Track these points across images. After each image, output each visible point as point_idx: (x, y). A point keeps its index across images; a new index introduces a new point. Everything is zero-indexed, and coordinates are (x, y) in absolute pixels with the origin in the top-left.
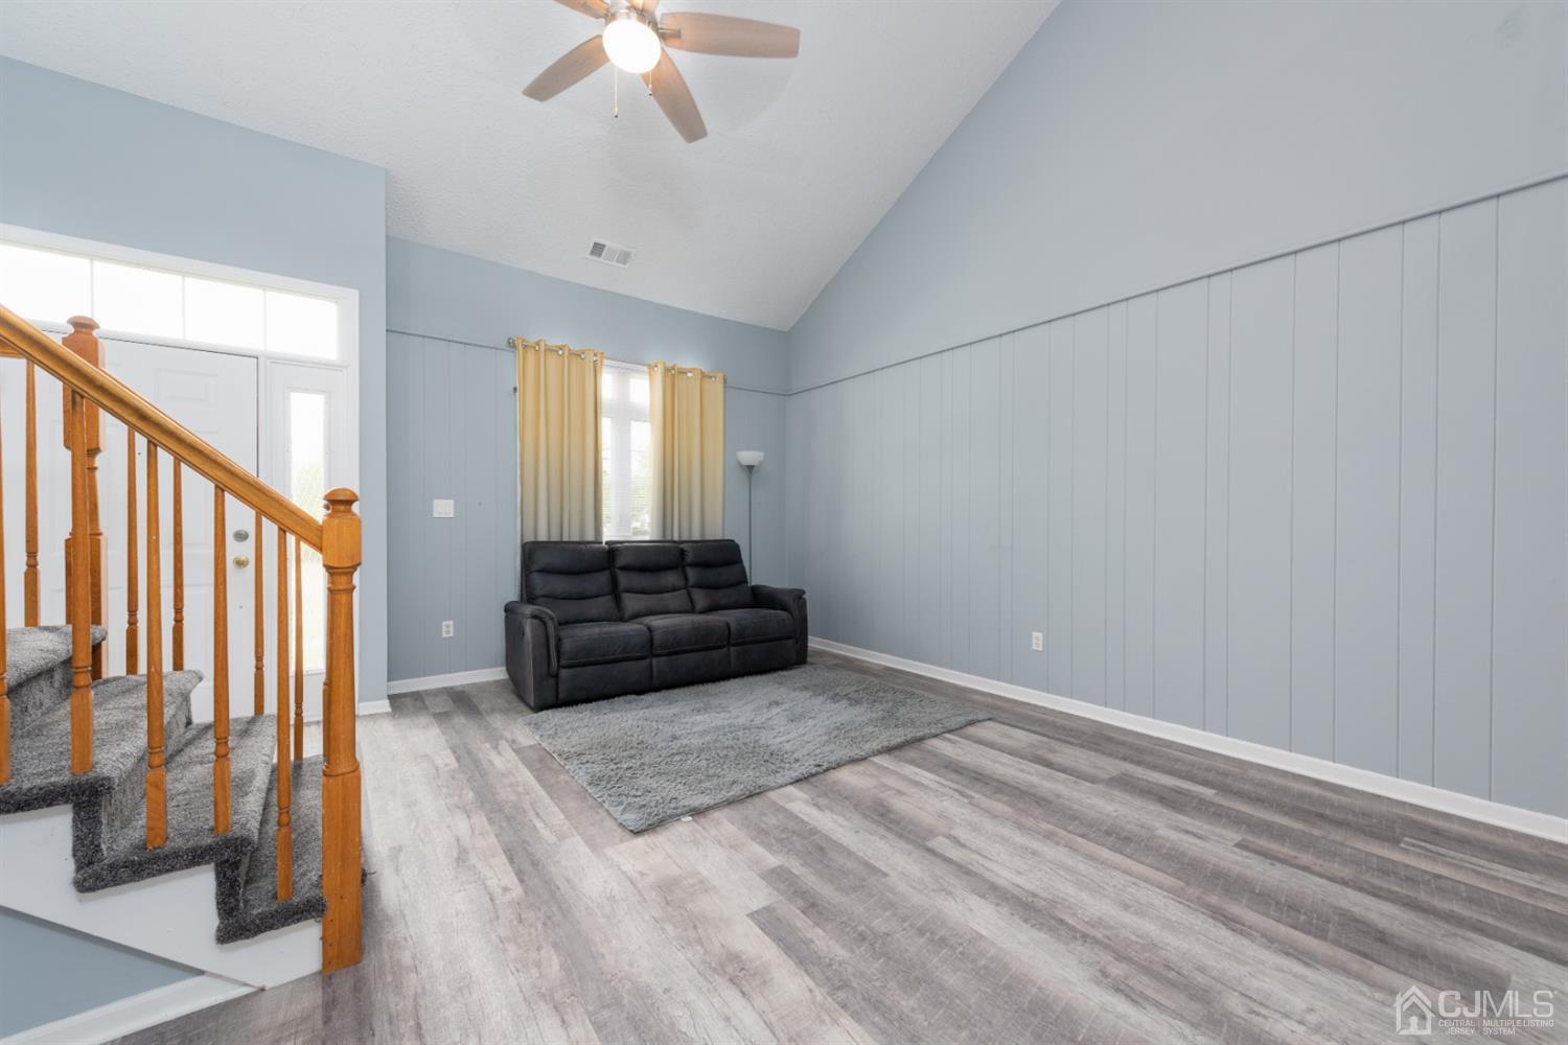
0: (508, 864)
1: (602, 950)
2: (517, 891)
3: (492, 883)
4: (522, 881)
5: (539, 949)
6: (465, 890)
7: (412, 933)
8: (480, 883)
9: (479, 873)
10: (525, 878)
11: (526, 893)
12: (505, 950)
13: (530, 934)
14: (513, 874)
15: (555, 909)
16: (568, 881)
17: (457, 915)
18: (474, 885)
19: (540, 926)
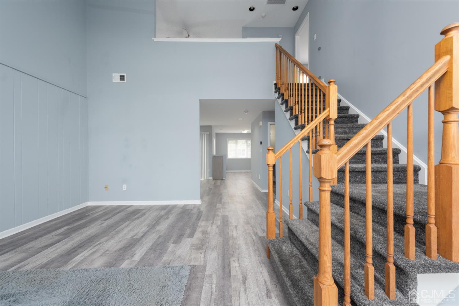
0: (231, 270)
1: (221, 242)
2: (232, 260)
3: (237, 265)
4: (230, 262)
5: (232, 245)
6: (245, 265)
7: (257, 257)
8: (240, 266)
9: (240, 270)
10: (228, 263)
11: (230, 258)
12: (238, 247)
13: (233, 248)
14: (231, 265)
15: (225, 252)
16: (218, 258)
17: (247, 258)
18: (242, 266)
19: (230, 249)
